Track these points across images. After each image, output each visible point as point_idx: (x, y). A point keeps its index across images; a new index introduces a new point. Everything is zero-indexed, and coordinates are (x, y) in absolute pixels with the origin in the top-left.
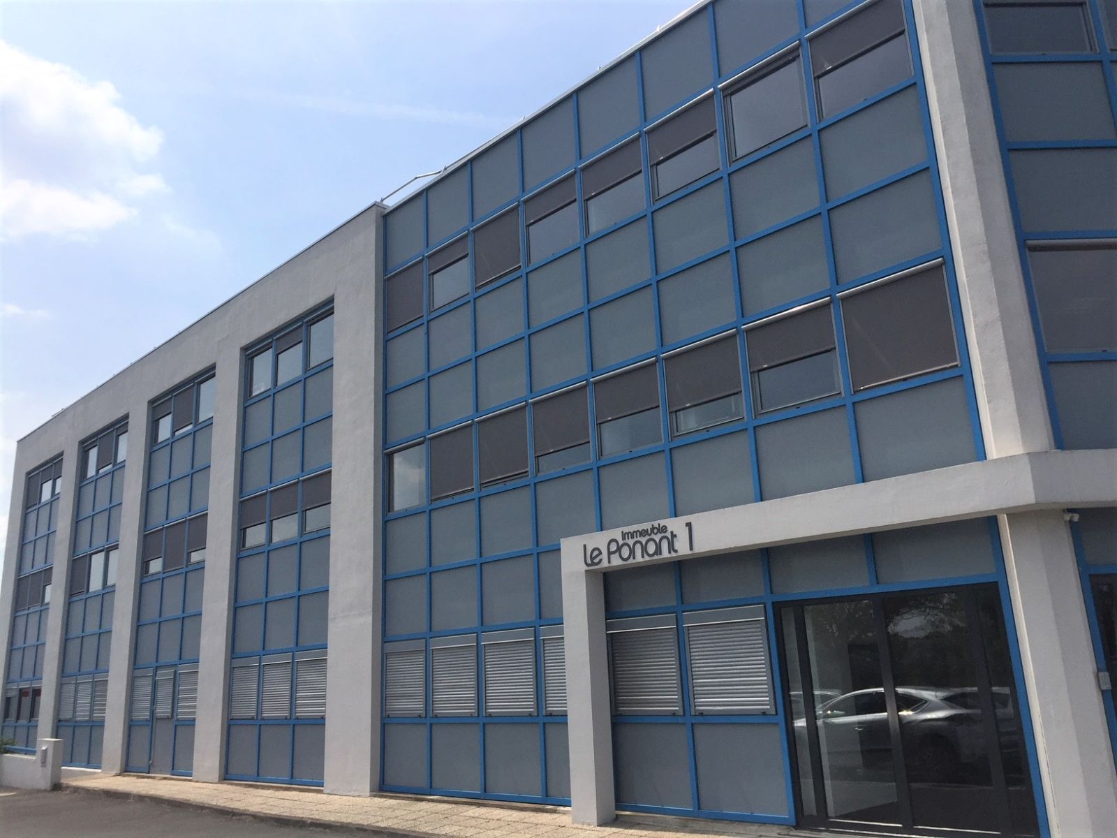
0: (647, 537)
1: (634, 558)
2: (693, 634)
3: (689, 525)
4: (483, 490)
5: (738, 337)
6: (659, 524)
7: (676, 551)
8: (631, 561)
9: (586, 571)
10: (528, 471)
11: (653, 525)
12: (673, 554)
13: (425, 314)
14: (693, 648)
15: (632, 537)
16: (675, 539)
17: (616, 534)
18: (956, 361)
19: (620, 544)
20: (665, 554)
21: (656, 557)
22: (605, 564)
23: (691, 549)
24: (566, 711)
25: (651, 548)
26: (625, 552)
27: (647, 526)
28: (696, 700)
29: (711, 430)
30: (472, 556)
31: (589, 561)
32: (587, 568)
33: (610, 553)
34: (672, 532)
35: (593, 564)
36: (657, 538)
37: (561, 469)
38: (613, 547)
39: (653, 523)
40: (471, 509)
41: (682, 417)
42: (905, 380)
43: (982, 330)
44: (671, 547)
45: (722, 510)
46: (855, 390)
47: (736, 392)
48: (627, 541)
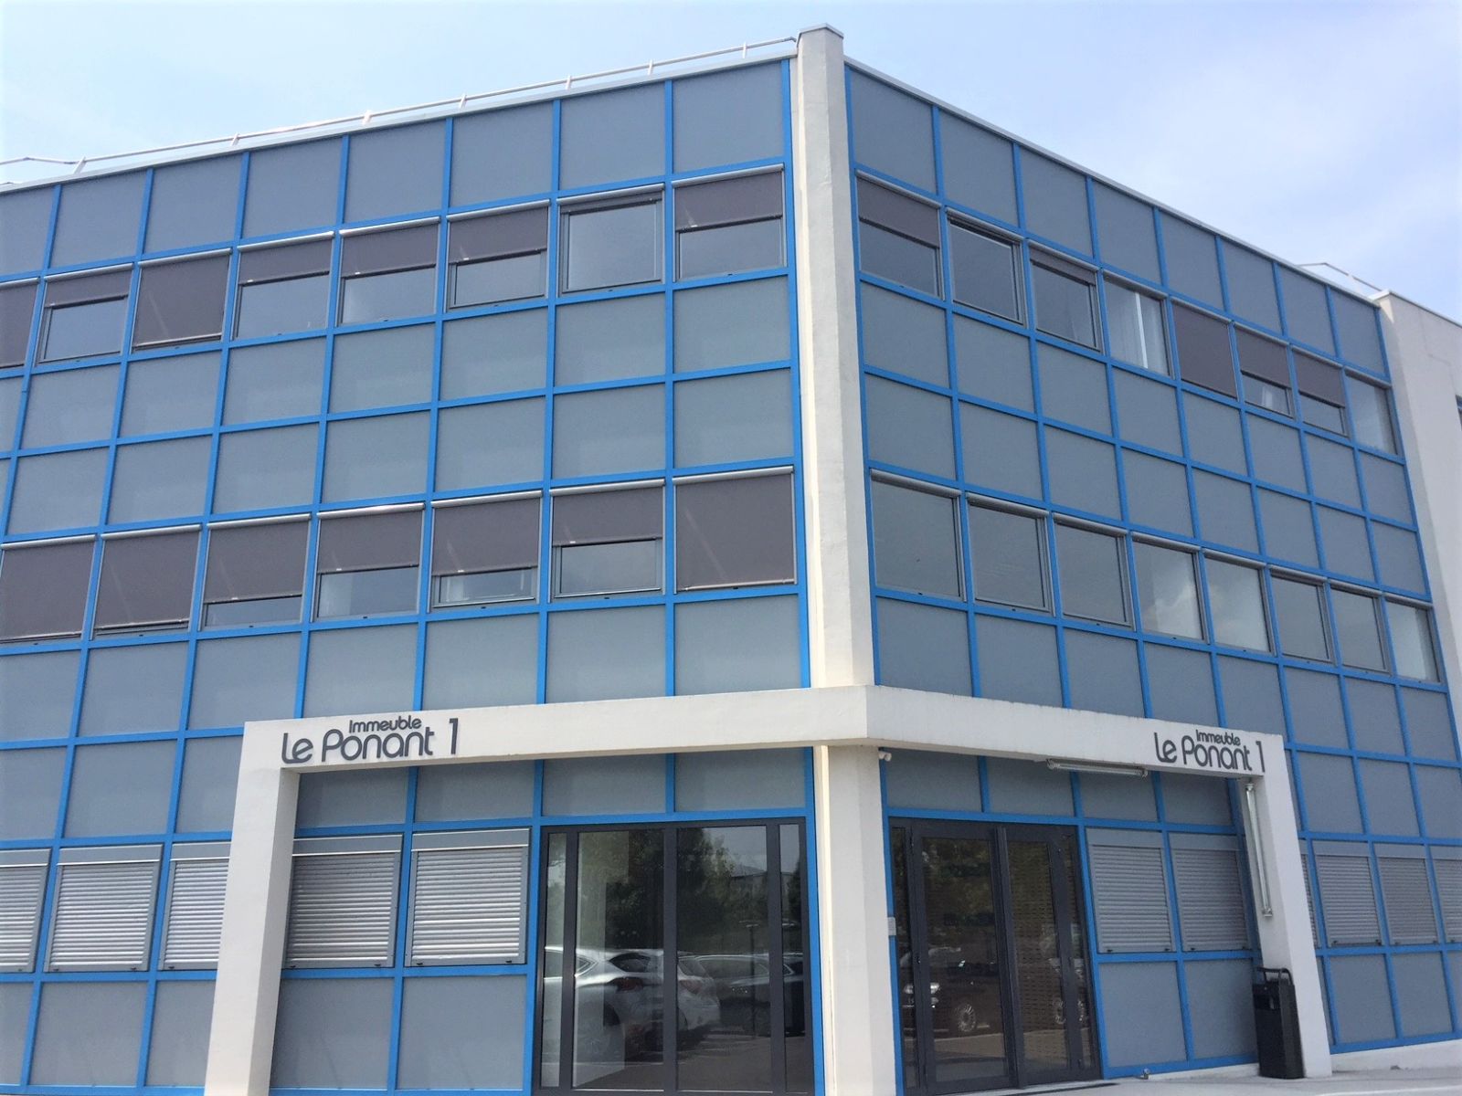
0: (389, 732)
1: (364, 757)
2: (425, 862)
3: (454, 722)
4: (98, 638)
5: (541, 500)
6: (410, 717)
7: (430, 753)
8: (360, 760)
9: (283, 769)
10: (188, 622)
11: (400, 717)
12: (426, 757)
13: (26, 361)
14: (420, 880)
15: (366, 729)
16: (430, 738)
17: (342, 723)
18: (793, 577)
19: (345, 738)
20: (414, 755)
21: (398, 759)
22: (316, 761)
23: (453, 751)
24: (216, 963)
25: (394, 746)
26: (352, 748)
27: (392, 717)
28: (414, 947)
29: (488, 607)
30: (62, 733)
31: (289, 756)
32: (285, 765)
33: (326, 748)
34: (428, 729)
35: (296, 760)
36: (404, 734)
37: (247, 626)
38: (333, 740)
39: (401, 714)
40: (73, 665)
41: (449, 584)
42: (736, 588)
43: (827, 550)
44: (424, 747)
45: (504, 707)
46: (679, 589)
47: (529, 566)
48: (356, 734)
